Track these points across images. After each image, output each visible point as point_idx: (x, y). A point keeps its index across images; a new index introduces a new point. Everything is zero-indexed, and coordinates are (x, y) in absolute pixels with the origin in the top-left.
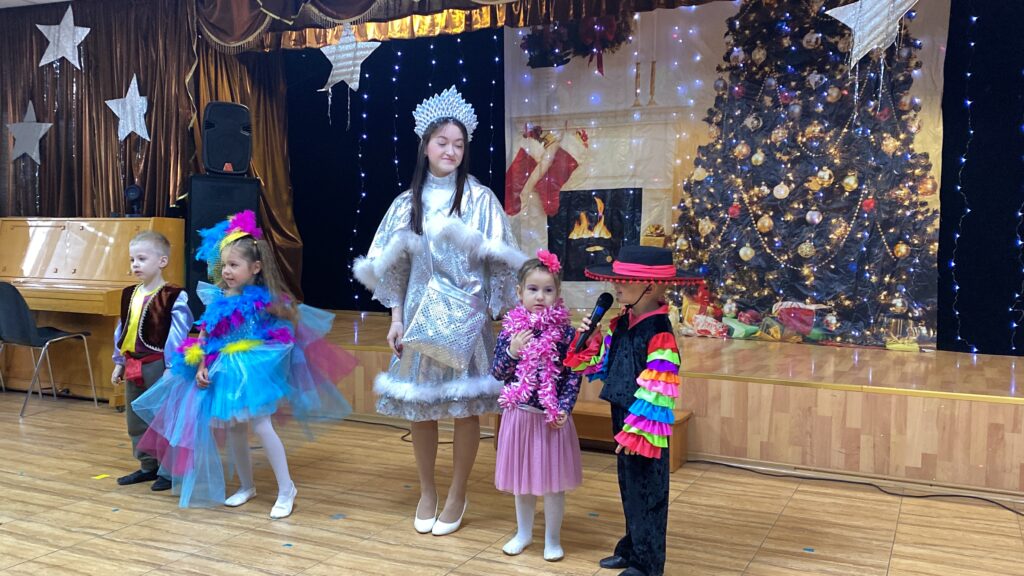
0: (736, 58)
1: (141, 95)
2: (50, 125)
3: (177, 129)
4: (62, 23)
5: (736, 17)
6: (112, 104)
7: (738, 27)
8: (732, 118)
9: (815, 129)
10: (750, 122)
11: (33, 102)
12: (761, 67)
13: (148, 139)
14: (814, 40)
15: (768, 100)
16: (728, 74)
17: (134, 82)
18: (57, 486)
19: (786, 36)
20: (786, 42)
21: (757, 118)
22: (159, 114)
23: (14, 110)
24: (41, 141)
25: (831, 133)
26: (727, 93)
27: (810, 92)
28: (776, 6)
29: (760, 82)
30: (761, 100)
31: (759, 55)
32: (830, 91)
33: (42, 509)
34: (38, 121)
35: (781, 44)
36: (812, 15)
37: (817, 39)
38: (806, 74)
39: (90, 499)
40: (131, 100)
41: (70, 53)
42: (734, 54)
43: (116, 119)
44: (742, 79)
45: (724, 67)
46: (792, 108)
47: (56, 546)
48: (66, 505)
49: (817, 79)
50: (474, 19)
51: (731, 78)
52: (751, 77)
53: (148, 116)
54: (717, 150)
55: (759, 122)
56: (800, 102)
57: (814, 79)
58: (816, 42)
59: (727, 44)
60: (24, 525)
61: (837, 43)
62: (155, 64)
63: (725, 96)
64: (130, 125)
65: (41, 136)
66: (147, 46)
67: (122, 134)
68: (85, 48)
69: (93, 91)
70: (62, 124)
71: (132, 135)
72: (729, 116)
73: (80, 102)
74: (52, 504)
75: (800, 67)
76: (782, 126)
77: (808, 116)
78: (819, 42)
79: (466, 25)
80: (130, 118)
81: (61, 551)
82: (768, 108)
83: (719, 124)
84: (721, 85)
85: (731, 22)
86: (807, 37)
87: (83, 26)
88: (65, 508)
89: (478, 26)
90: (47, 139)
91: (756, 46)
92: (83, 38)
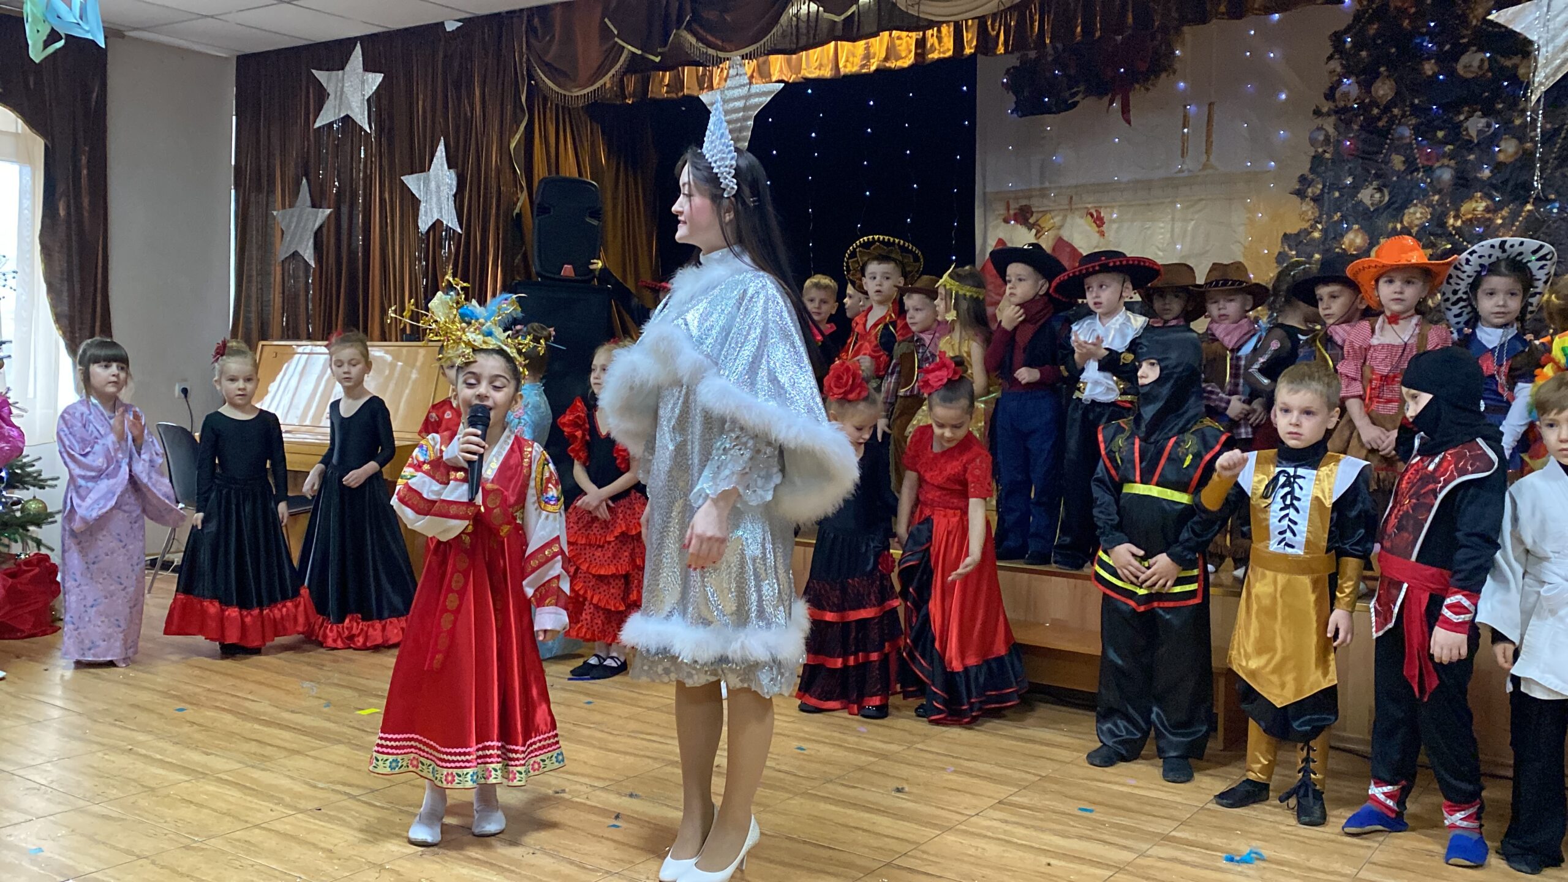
0: (1346, 95)
1: (449, 167)
2: (328, 211)
3: (498, 215)
4: (348, 68)
5: (1347, 31)
6: (410, 181)
7: (1348, 45)
8: (1339, 189)
9: (1477, 206)
10: (1368, 196)
11: (308, 180)
12: (1387, 109)
13: (459, 230)
14: (1476, 63)
15: (1398, 162)
16: (1332, 119)
17: (441, 148)
18: (308, 721)
19: (1429, 59)
20: (1429, 68)
21: (1379, 190)
22: (474, 193)
23: (283, 190)
24: (316, 234)
25: (1505, 212)
26: (1331, 149)
27: (1468, 145)
28: (1413, 10)
29: (1385, 133)
30: (1386, 162)
31: (1384, 90)
32: (1503, 145)
33: (285, 753)
34: (314, 206)
35: (1420, 72)
36: (1474, 22)
37: (1482, 60)
38: (1462, 117)
39: (349, 743)
40: (437, 175)
41: (357, 110)
42: (1343, 88)
43: (415, 202)
44: (1356, 127)
45: (1325, 110)
46: (1438, 172)
47: (295, 808)
48: (314, 749)
49: (1480, 125)
50: (929, 45)
51: (1336, 127)
52: (1369, 127)
53: (458, 197)
54: (1313, 240)
55: (1383, 195)
56: (1452, 163)
57: (1475, 125)
58: (1480, 67)
59: (1332, 72)
60: (257, 774)
61: (1516, 67)
62: (469, 122)
63: (1327, 155)
64: (435, 210)
65: (317, 226)
66: (459, 99)
67: (424, 225)
68: (378, 103)
69: (385, 162)
70: (345, 209)
71: (437, 225)
72: (1332, 187)
73: (368, 180)
74: (295, 746)
75: (1454, 107)
76: (1421, 202)
77: (1464, 185)
78: (1486, 65)
79: (916, 54)
80: (434, 200)
81: (300, 816)
82: (1399, 174)
83: (1316, 199)
84: (1321, 138)
85: (1337, 38)
86: (1464, 59)
87: (375, 72)
88: (312, 753)
89: (935, 56)
90: (325, 230)
91: (1378, 75)
92: (375, 88)
